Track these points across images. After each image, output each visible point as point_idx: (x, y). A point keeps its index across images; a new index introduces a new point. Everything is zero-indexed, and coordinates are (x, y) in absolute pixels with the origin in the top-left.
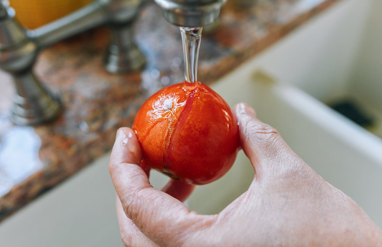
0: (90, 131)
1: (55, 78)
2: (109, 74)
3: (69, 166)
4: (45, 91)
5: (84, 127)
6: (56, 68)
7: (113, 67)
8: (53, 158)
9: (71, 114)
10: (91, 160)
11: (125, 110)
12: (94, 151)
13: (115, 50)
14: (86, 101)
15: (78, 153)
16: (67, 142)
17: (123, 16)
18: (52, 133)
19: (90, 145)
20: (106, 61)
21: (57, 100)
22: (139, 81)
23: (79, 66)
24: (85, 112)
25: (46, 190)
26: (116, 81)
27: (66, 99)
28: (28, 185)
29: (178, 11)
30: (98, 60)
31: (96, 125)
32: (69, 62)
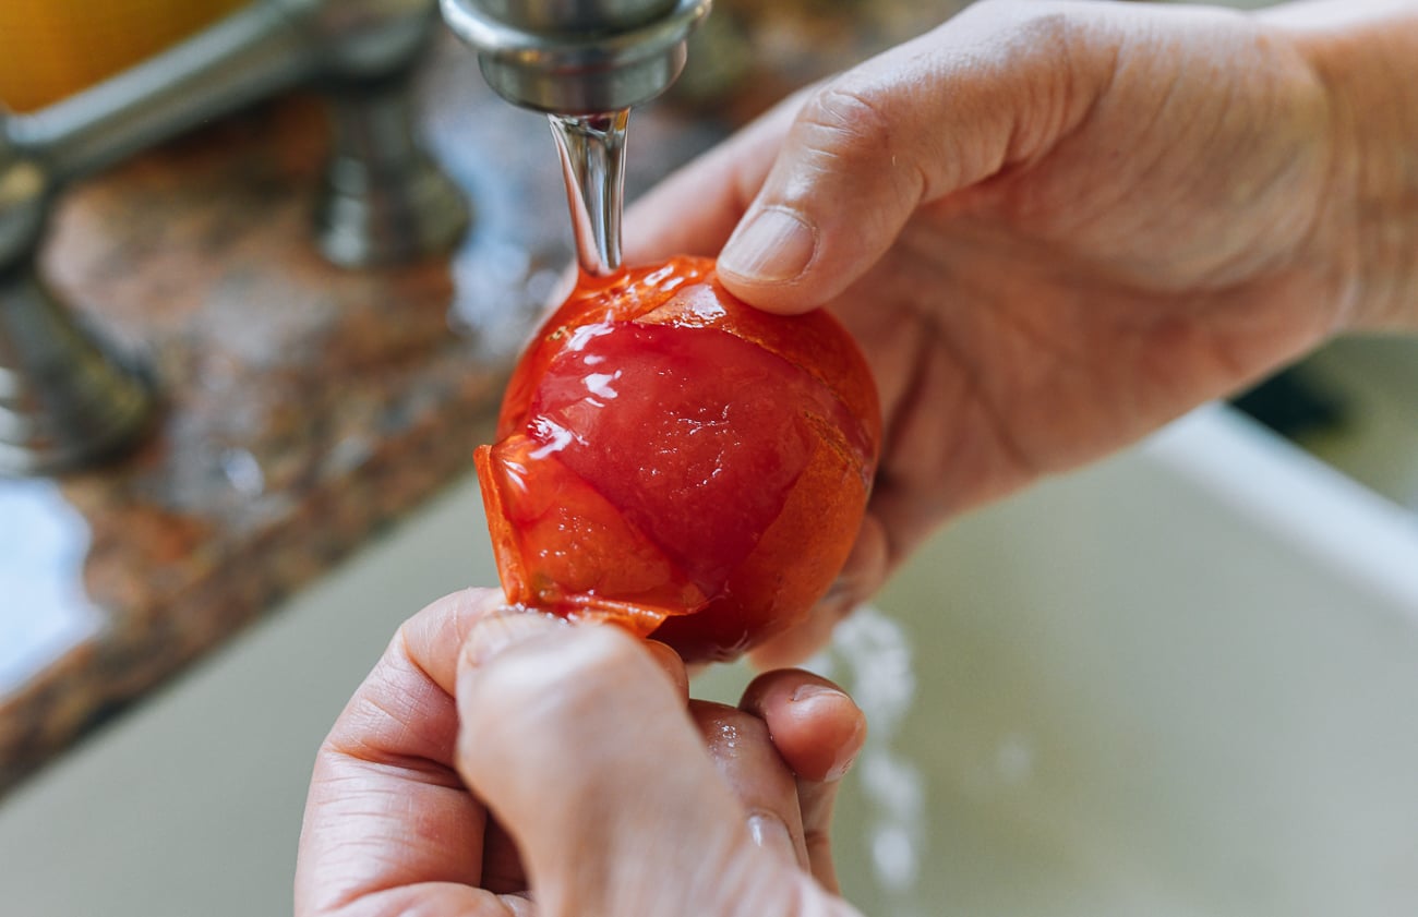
0: (270, 488)
1: (129, 290)
2: (333, 269)
3: (191, 621)
4: (92, 345)
5: (246, 474)
6: (134, 252)
7: (348, 241)
8: (131, 592)
9: (191, 427)
10: (274, 598)
11: (393, 405)
12: (284, 563)
13: (351, 177)
14: (250, 375)
15: (225, 570)
16: (181, 532)
17: (374, 51)
18: (126, 502)
19: (267, 542)
20: (320, 221)
21: (141, 374)
22: (444, 294)
23: (218, 241)
24: (248, 416)
25: (109, 711)
26: (359, 295)
27: (171, 370)
28: (42, 695)
29: (527, 57)
30: (290, 216)
31: (287, 466)
32: (182, 228)
